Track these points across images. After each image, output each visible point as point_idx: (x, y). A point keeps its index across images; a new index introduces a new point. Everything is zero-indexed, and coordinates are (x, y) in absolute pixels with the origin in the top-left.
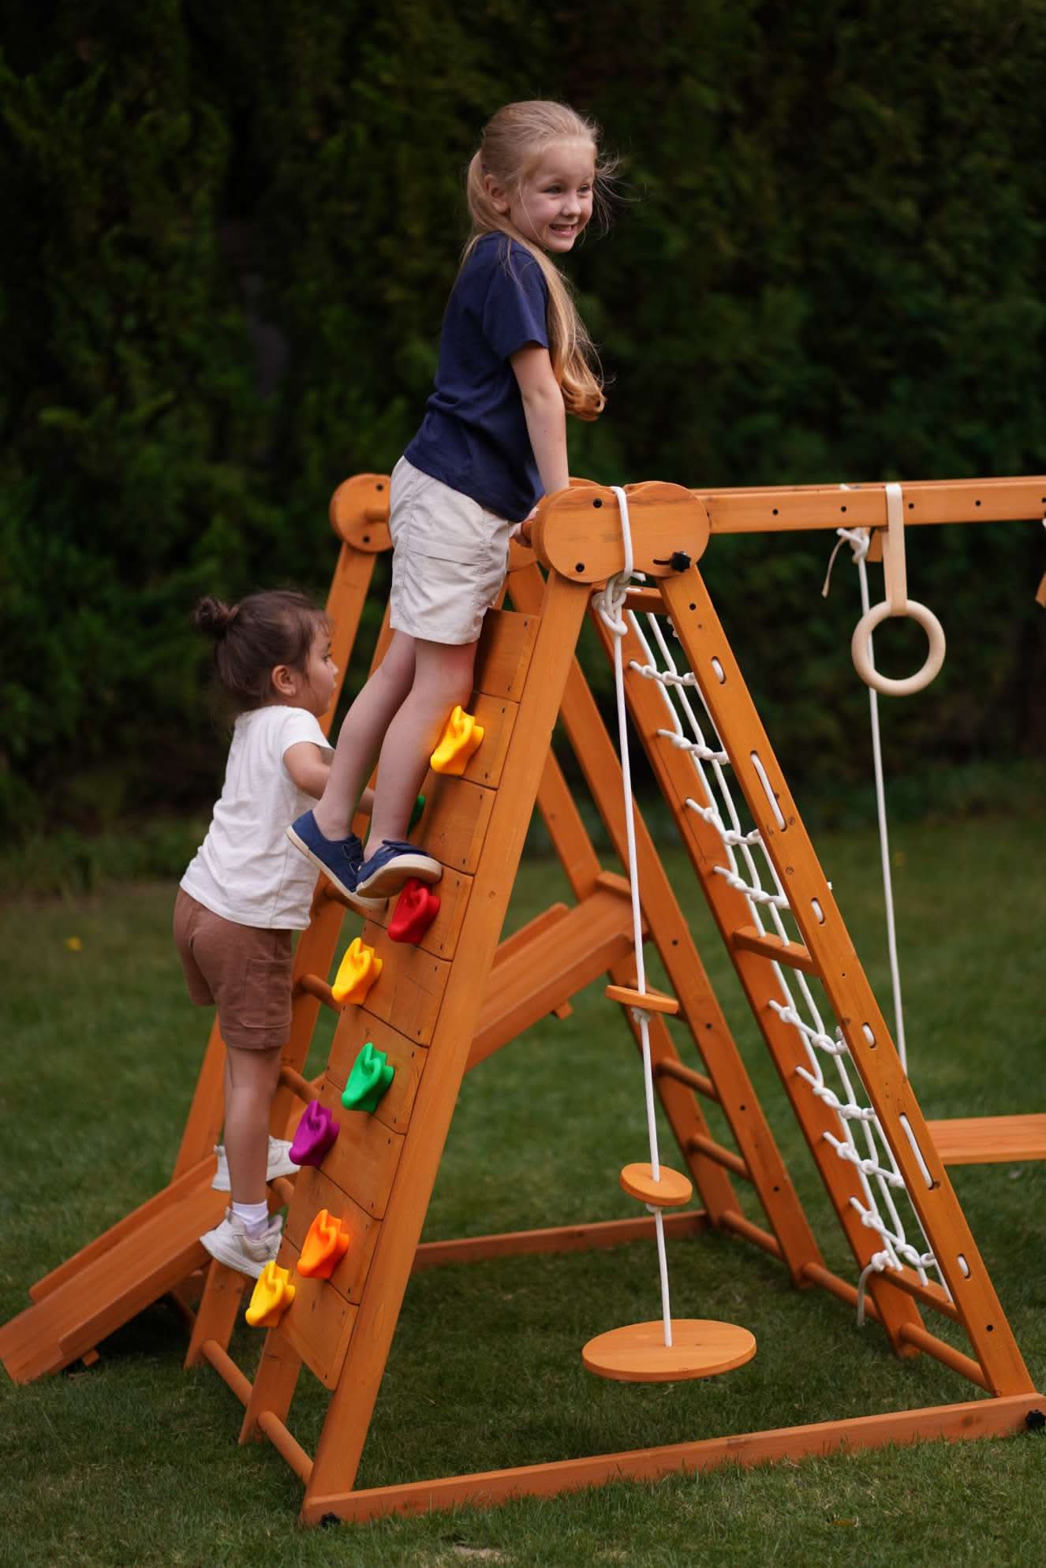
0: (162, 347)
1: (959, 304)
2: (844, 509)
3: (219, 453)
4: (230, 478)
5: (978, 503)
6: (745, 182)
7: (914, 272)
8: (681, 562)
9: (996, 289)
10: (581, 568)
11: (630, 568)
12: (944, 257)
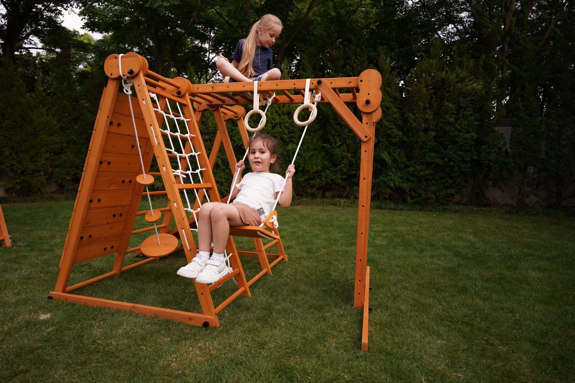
0: (341, 137)
1: (461, 134)
2: (244, 86)
4: (349, 155)
5: (277, 85)
6: (427, 116)
7: (453, 129)
8: (131, 72)
9: (468, 132)
10: (112, 74)
11: (121, 74)
12: (459, 127)
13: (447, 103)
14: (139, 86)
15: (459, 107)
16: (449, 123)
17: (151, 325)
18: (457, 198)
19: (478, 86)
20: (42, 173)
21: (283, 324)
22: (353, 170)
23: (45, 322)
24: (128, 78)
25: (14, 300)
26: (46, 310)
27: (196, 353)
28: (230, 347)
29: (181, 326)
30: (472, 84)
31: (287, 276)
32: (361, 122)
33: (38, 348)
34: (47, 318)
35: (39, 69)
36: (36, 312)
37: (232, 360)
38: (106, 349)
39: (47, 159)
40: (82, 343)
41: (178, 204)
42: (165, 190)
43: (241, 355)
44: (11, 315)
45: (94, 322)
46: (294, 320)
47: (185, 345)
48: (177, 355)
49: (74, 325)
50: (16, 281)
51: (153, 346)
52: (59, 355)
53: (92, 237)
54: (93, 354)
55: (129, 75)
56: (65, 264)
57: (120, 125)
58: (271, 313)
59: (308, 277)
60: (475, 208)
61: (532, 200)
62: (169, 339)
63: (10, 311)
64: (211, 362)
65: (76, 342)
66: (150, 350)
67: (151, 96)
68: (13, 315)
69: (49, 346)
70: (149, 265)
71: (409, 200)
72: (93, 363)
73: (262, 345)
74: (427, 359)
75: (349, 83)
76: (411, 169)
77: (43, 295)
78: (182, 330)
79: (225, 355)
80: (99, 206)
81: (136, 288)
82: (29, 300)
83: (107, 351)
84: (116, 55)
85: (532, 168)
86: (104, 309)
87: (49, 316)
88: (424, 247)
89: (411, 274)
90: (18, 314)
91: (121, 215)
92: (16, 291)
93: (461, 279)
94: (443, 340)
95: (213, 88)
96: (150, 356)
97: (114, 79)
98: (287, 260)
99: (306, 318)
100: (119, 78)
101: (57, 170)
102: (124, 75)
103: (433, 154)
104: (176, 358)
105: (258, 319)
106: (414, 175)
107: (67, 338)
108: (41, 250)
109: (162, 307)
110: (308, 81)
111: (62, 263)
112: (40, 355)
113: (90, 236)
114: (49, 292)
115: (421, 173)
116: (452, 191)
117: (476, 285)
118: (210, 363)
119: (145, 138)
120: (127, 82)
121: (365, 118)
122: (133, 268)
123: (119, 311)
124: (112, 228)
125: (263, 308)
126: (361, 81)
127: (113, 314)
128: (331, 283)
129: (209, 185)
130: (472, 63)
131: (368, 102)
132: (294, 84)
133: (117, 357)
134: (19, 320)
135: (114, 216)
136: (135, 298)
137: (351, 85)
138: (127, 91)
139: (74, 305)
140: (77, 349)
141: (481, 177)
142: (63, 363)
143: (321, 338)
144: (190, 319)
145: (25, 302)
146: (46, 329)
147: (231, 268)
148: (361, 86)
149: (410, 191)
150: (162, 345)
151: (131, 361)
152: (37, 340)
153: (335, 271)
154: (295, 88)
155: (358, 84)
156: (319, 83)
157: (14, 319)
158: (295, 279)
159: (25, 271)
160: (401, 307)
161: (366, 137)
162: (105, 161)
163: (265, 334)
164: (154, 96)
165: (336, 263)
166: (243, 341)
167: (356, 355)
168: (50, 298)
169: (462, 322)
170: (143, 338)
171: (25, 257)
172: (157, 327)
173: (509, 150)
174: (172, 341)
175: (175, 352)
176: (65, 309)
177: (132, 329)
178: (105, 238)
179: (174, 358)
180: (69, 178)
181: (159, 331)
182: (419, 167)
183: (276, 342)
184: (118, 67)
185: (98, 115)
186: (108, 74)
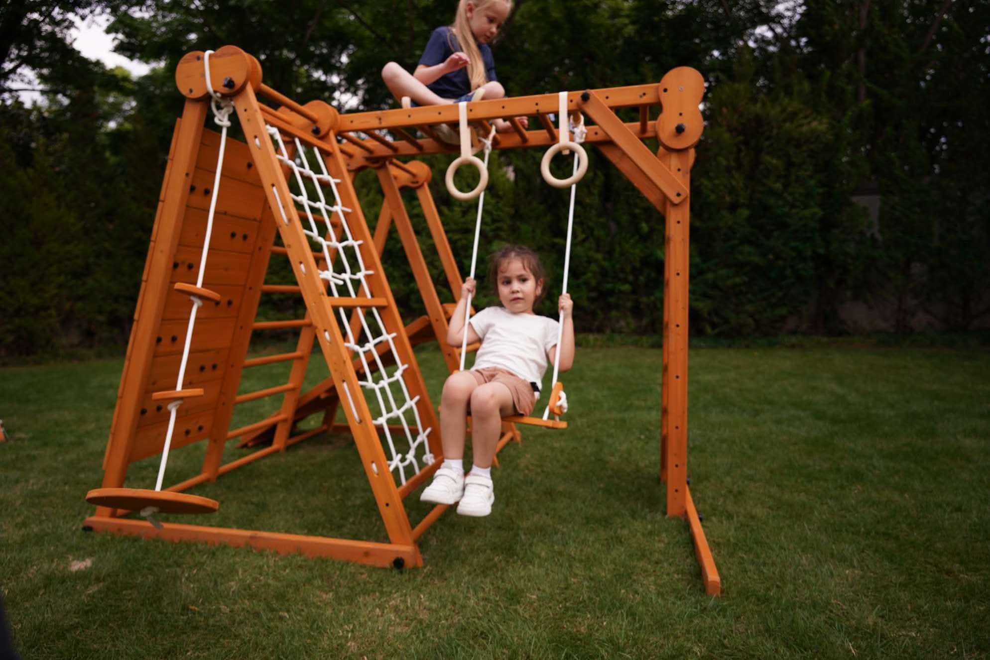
1: (794, 211)
2: (440, 113)
3: (598, 250)
4: (599, 256)
5: (503, 107)
6: (734, 183)
7: (781, 202)
8: (230, 84)
9: (806, 207)
10: (191, 91)
11: (210, 89)
12: (790, 198)
13: (768, 158)
14: (246, 110)
15: (789, 164)
16: (772, 192)
17: (291, 569)
18: (791, 323)
19: (820, 125)
20: (53, 312)
21: (543, 554)
22: (608, 283)
23: (82, 576)
24: (224, 96)
25: (16, 535)
26: (81, 552)
27: (391, 620)
28: (454, 604)
29: (351, 569)
30: (809, 123)
31: (527, 467)
33: (75, 627)
34: (86, 567)
35: (38, 129)
36: (62, 557)
37: (463, 629)
38: (211, 621)
39: (60, 286)
40: (161, 613)
41: (332, 335)
43: (479, 618)
44: (13, 565)
45: (179, 570)
46: (564, 545)
47: (365, 605)
48: (354, 625)
49: (140, 579)
50: (18, 503)
51: (303, 610)
52: (117, 639)
53: (163, 410)
54: (186, 633)
55: (226, 90)
57: (209, 192)
58: (517, 535)
59: (565, 467)
60: (825, 340)
61: (920, 320)
62: (331, 594)
63: (11, 557)
64: (424, 635)
65: (148, 612)
66: (299, 618)
67: (269, 131)
68: (17, 565)
69: (95, 623)
70: (268, 461)
71: (709, 330)
72: (188, 651)
73: (514, 597)
74: (839, 607)
75: (641, 97)
76: (710, 276)
77: (73, 525)
78: (353, 575)
79: (447, 620)
80: (174, 349)
81: (252, 503)
82: (47, 534)
83: (213, 626)
84: (199, 53)
85: (918, 265)
86: (196, 544)
87: (88, 563)
88: (757, 407)
89: (751, 452)
90: (26, 563)
91: (214, 367)
92: (19, 520)
93: (842, 458)
94: (854, 567)
95: (380, 119)
96: (301, 631)
97: (197, 100)
98: (519, 439)
99: (584, 542)
100: (207, 98)
101: (79, 304)
102: (215, 92)
103: (747, 248)
104: (352, 631)
105: (495, 548)
106: (715, 286)
107: (130, 604)
108: (60, 445)
109: (307, 534)
110: (563, 96)
111: (108, 463)
112: (78, 642)
113: (159, 408)
114: (83, 519)
115: (729, 282)
116: (783, 311)
117: (875, 468)
118: (421, 637)
119: (255, 220)
120: (222, 105)
121: (674, 160)
122: (240, 468)
123: (225, 547)
125: (499, 528)
126: (665, 90)
127: (214, 554)
128: (611, 477)
129: (382, 302)
130: (806, 86)
131: (680, 130)
132: (537, 104)
133: (235, 636)
134: (30, 575)
135: (202, 369)
136: (252, 521)
137: (645, 100)
138: (221, 121)
139: (136, 540)
140: (152, 624)
141: (831, 284)
142: (127, 654)
143: (625, 576)
144: (367, 553)
145: (39, 540)
146: (86, 587)
148: (665, 99)
149: (709, 314)
150: (318, 607)
151: (264, 643)
152: (69, 612)
153: (613, 455)
154: (538, 111)
155: (659, 98)
156: (585, 98)
157: (20, 572)
158: (543, 471)
159: (34, 483)
160: (754, 513)
161: (679, 195)
162: (183, 263)
163: (515, 575)
164: (274, 131)
165: (610, 441)
166: (476, 592)
167: (701, 606)
168: (88, 529)
169: (877, 533)
170: (281, 597)
171: (31, 458)
172: (303, 574)
173: (878, 236)
174: (337, 598)
175: (349, 620)
176: (119, 548)
177: (255, 579)
178: (187, 411)
179: (348, 631)
180: (101, 318)
181: (309, 581)
182: (723, 272)
183: (539, 589)
184: (204, 75)
185: (167, 172)
186: (184, 91)
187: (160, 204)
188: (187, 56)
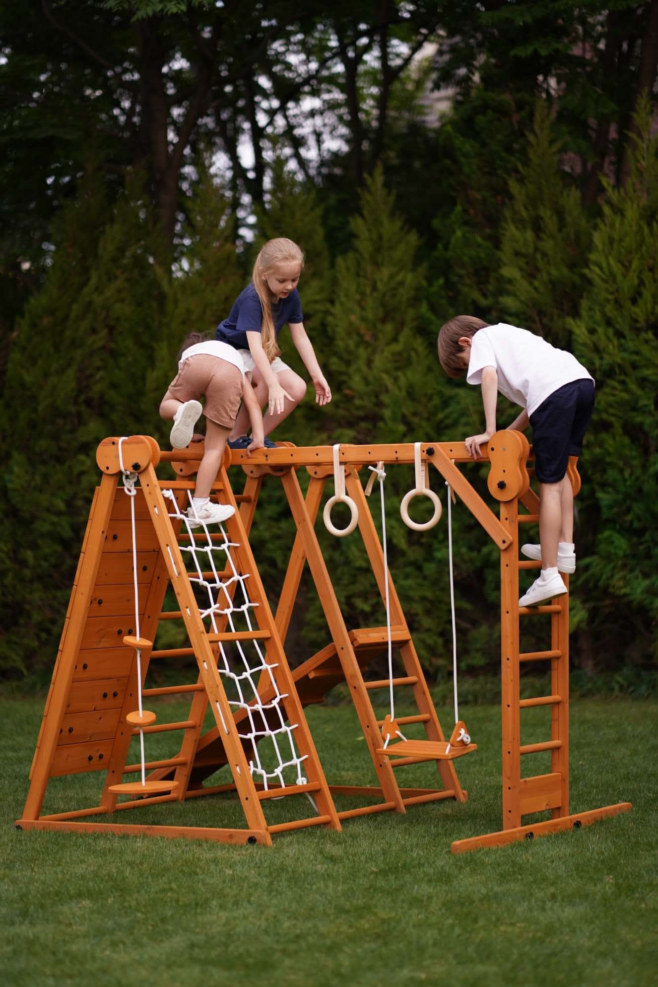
8: (136, 467)
10: (108, 468)
11: (123, 469)
14: (148, 485)
24: (132, 473)
32: (499, 518)
41: (209, 665)
42: (191, 647)
53: (73, 732)
55: (133, 470)
56: (38, 770)
57: (116, 538)
67: (166, 496)
80: (84, 676)
84: (115, 438)
91: (115, 695)
95: (267, 456)
97: (112, 475)
100: (119, 474)
102: (125, 470)
110: (418, 445)
111: (34, 771)
113: (71, 730)
119: (154, 551)
120: (130, 478)
121: (503, 510)
124: (100, 718)
126: (493, 449)
129: (265, 633)
131: (502, 485)
132: (396, 452)
135: (105, 695)
138: (130, 491)
144: (231, 836)
147: (304, 778)
148: (493, 458)
154: (397, 458)
156: (431, 452)
161: (504, 542)
162: (96, 600)
164: (169, 494)
168: (19, 828)
178: (91, 737)
184: (118, 457)
185: (88, 529)
186: (102, 468)
187: (82, 555)
188: (104, 440)
